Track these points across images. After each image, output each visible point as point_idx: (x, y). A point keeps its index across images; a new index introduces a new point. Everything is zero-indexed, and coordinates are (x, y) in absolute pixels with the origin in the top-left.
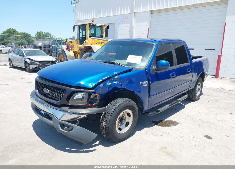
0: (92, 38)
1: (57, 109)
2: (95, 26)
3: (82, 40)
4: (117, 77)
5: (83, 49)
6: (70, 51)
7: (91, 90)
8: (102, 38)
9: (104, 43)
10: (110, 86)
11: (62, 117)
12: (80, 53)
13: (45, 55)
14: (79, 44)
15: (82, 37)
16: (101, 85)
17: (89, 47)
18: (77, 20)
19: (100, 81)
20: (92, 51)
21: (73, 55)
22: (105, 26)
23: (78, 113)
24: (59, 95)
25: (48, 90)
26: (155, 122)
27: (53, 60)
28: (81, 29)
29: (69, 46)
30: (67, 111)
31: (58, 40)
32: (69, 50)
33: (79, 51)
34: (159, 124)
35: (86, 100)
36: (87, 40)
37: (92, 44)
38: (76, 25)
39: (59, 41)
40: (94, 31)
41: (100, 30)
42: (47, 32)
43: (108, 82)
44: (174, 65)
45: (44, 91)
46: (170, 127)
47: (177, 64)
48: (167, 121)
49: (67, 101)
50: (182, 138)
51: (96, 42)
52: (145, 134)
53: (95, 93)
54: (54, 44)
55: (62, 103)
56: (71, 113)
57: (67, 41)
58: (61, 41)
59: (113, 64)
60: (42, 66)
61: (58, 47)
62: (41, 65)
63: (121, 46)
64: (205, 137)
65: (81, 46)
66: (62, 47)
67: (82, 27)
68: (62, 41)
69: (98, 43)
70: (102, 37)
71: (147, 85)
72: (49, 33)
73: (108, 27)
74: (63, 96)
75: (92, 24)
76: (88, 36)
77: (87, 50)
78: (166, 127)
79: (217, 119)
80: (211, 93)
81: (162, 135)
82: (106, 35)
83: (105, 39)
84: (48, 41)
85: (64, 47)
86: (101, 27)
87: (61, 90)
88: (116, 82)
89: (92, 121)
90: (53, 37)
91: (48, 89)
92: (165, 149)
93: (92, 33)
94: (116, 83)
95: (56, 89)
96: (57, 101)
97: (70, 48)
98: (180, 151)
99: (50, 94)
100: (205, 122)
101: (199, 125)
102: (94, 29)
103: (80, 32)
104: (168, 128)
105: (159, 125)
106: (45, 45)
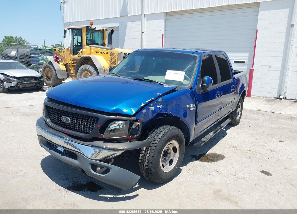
0: (90, 45)
1: (86, 144)
2: (95, 31)
3: (77, 48)
4: (160, 99)
5: (79, 60)
6: (60, 64)
7: (132, 118)
8: (104, 46)
9: (107, 53)
10: (153, 112)
11: (93, 155)
12: (74, 66)
13: (25, 69)
14: (72, 53)
15: (76, 45)
16: (144, 111)
17: (86, 57)
18: (66, 22)
19: (143, 105)
20: (91, 63)
21: (63, 68)
22: (107, 30)
23: (116, 149)
24: (87, 125)
25: (69, 119)
26: (196, 156)
27: (37, 75)
28: (74, 34)
29: (58, 56)
30: (102, 146)
31: (39, 48)
32: (58, 62)
33: (72, 63)
34: (201, 159)
35: (126, 131)
36: (84, 49)
37: (91, 54)
38: (69, 29)
39: (41, 50)
40: (93, 36)
41: (100, 36)
42: (19, 37)
43: (151, 106)
44: (218, 82)
45: (63, 120)
46: (216, 162)
47: (220, 81)
48: (210, 154)
49: (100, 134)
50: (235, 176)
51: (96, 52)
52: (188, 173)
53: (137, 121)
54: (34, 53)
55: (93, 136)
56: (107, 149)
57: (55, 50)
58: (44, 49)
59: (148, 81)
60: (23, 84)
61: (39, 58)
62: (21, 83)
63: (154, 58)
64: (263, 174)
65: (76, 57)
66: (46, 58)
67: (77, 32)
68: (47, 49)
69: (99, 53)
70: (103, 44)
71: (194, 109)
72: (22, 38)
73: (112, 32)
74: (93, 126)
75: (90, 28)
76: (85, 43)
77: (84, 62)
78: (212, 163)
79: (268, 149)
80: (248, 115)
81: (210, 173)
82: (110, 42)
83: (109, 48)
84: (25, 50)
85: (51, 58)
86: (103, 32)
87: (90, 118)
88: (159, 105)
89: (126, 158)
90: (27, 44)
91: (68, 117)
92: (221, 193)
93: (90, 40)
94: (160, 107)
95: (82, 117)
96: (84, 133)
97: (60, 60)
98: (240, 194)
99: (72, 124)
100: (256, 154)
101: (250, 157)
102: (93, 35)
103: (73, 38)
104: (213, 163)
105: (202, 161)
106: (20, 55)
